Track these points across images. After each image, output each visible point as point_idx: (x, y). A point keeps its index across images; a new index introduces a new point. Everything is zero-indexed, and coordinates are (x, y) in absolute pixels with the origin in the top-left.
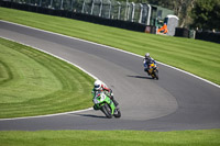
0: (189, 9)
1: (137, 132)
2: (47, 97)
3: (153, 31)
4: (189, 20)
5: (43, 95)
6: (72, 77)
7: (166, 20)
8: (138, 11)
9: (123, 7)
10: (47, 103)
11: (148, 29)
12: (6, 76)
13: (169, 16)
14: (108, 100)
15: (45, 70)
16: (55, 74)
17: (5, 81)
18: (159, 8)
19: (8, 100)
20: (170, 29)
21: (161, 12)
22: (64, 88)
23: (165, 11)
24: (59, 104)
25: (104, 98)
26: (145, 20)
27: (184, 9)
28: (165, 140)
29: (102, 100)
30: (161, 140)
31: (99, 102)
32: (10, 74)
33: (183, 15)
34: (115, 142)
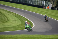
0: (55, 2)
1: (41, 35)
2: (17, 26)
3: (45, 8)
4: (55, 5)
5: (16, 25)
6: (24, 20)
7: (49, 5)
8: (41, 3)
9: (38, 2)
10: (17, 27)
11: (44, 7)
12: (7, 20)
13: (50, 4)
14: (29, 27)
15: (17, 18)
16: (20, 20)
17: (6, 21)
18: (47, 2)
19: (7, 27)
20: (50, 7)
21: (47, 3)
22: (22, 23)
23: (48, 3)
24: (21, 28)
25: (28, 26)
26: (43, 5)
27: (54, 2)
28: (49, 37)
29: (27, 27)
30: (47, 37)
31: (26, 27)
32: (8, 19)
33: (53, 4)
34: (35, 38)
